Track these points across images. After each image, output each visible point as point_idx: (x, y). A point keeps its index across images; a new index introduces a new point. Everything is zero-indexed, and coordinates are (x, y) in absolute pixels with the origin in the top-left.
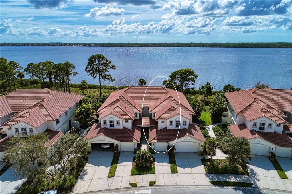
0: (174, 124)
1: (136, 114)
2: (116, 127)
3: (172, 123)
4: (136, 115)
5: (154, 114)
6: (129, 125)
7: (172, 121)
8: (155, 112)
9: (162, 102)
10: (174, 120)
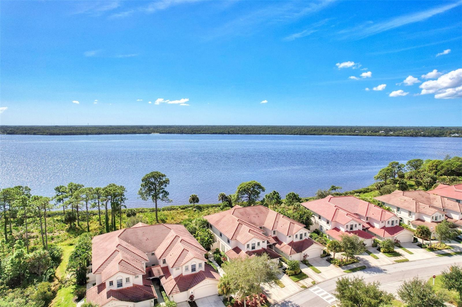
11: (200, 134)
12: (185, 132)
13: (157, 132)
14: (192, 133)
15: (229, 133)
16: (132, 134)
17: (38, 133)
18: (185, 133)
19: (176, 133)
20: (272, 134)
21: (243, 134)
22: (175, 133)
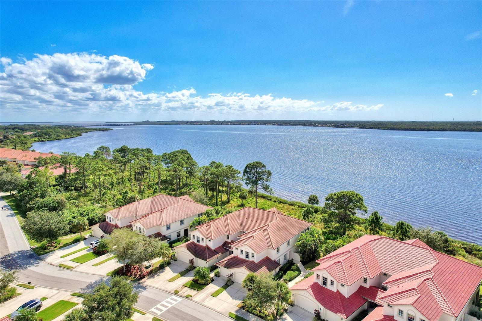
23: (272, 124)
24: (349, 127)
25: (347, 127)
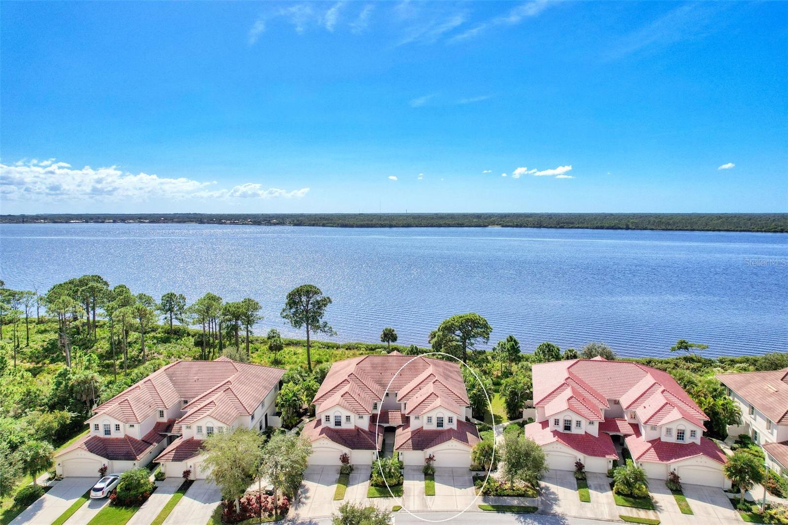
0: (435, 421)
1: (376, 405)
2: (345, 426)
3: (431, 420)
4: (376, 407)
5: (405, 404)
6: (364, 424)
7: (431, 418)
8: (405, 402)
9: (418, 385)
10: (434, 415)
11: (571, 228)
12: (545, 225)
13: (497, 225)
14: (558, 226)
15: (628, 228)
16: (456, 227)
17: (328, 225)
18: (544, 227)
19: (529, 226)
20: (719, 230)
21: (657, 229)
22: (527, 227)
23: (136, 221)
24: (278, 224)
25: (275, 224)
